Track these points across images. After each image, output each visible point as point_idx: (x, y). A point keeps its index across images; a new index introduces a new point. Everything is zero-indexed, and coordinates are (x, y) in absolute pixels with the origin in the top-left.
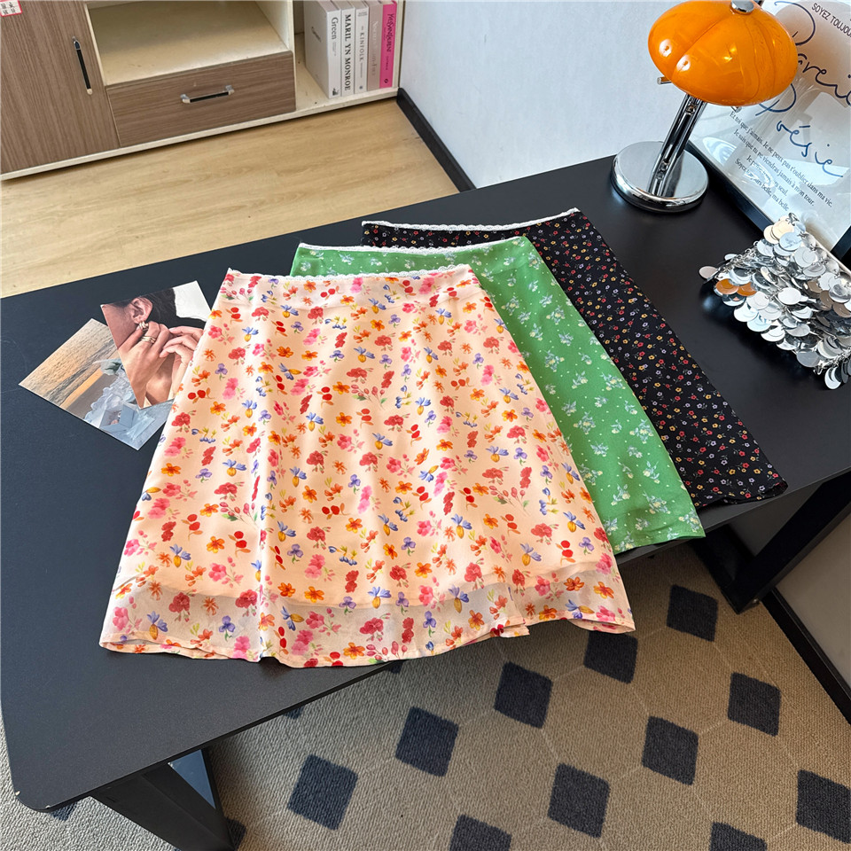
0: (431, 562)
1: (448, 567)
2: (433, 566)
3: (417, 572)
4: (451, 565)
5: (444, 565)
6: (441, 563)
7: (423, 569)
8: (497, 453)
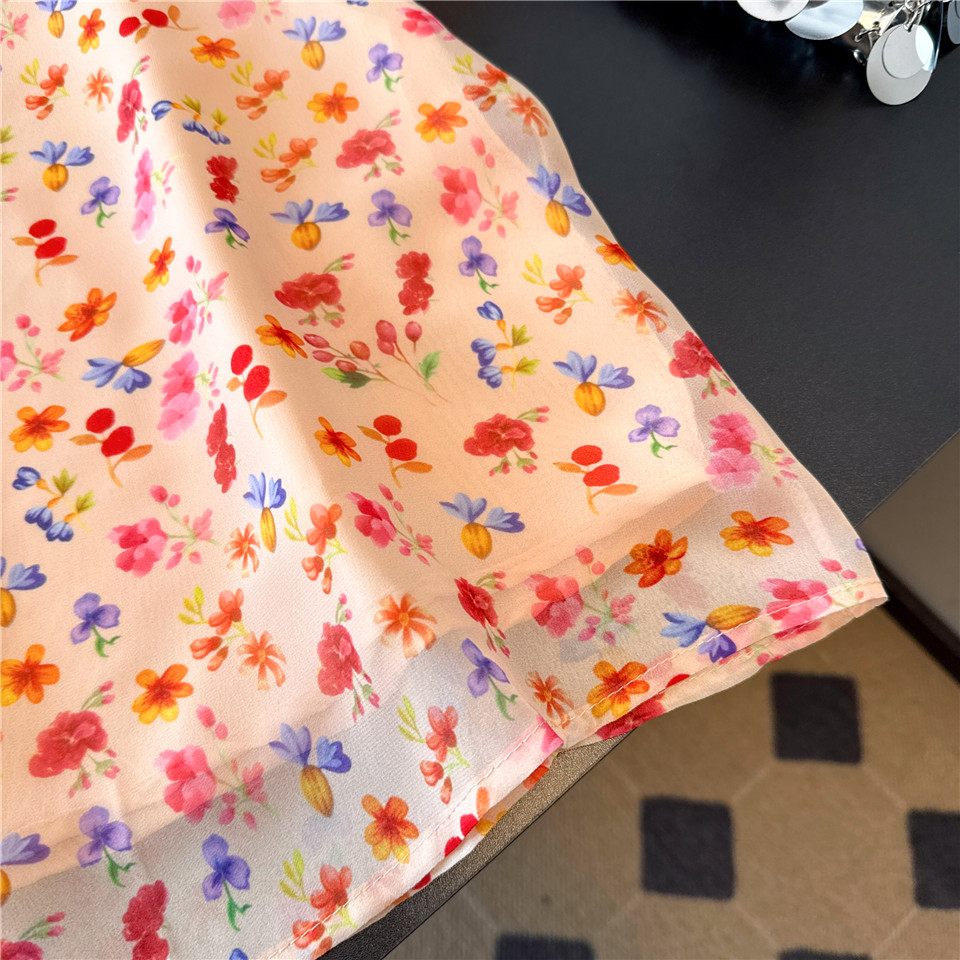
0: (185, 658)
1: (253, 661)
2: (196, 672)
3: (141, 708)
4: (260, 654)
5: (236, 658)
6: (224, 653)
7: (162, 690)
8: (310, 218)
